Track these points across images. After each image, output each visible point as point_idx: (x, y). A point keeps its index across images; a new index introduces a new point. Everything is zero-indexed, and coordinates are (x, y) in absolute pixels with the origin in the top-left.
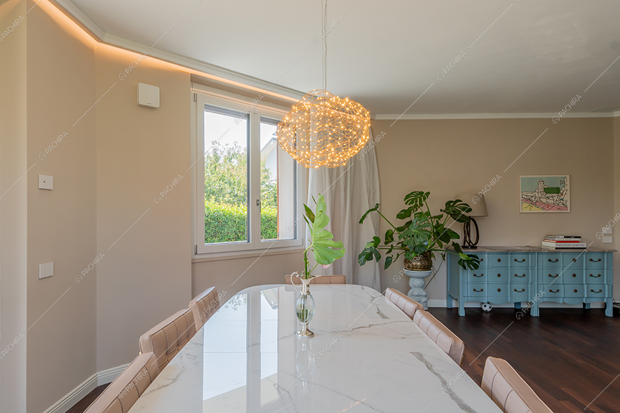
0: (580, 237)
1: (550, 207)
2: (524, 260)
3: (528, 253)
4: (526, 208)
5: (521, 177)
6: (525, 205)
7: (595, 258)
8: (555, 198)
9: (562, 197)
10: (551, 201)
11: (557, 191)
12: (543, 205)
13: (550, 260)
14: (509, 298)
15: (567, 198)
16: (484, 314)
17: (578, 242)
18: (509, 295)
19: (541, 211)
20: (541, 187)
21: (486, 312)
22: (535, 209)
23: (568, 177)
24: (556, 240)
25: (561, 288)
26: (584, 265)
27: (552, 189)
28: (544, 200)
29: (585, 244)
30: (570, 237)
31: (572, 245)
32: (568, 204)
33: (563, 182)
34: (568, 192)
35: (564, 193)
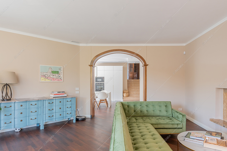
0: (64, 92)
1: (54, 79)
2: (36, 104)
3: (38, 101)
4: (43, 79)
5: (40, 65)
6: (42, 78)
7: (69, 100)
8: (57, 76)
9: (60, 75)
10: (55, 77)
11: (58, 72)
12: (51, 79)
13: (49, 103)
14: (28, 123)
15: (62, 76)
16: (16, 134)
17: (64, 94)
18: (28, 122)
19: (50, 81)
20: (50, 71)
21: (17, 132)
22: (47, 80)
23: (62, 67)
24: (54, 93)
25: (54, 114)
26: (65, 104)
27: (55, 72)
28: (52, 77)
29: (66, 95)
30: (60, 92)
31: (61, 95)
32: (62, 78)
33: (60, 69)
34: (62, 73)
35: (60, 74)
